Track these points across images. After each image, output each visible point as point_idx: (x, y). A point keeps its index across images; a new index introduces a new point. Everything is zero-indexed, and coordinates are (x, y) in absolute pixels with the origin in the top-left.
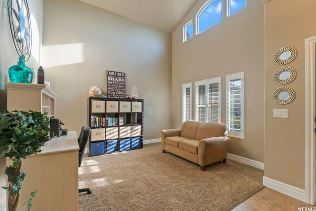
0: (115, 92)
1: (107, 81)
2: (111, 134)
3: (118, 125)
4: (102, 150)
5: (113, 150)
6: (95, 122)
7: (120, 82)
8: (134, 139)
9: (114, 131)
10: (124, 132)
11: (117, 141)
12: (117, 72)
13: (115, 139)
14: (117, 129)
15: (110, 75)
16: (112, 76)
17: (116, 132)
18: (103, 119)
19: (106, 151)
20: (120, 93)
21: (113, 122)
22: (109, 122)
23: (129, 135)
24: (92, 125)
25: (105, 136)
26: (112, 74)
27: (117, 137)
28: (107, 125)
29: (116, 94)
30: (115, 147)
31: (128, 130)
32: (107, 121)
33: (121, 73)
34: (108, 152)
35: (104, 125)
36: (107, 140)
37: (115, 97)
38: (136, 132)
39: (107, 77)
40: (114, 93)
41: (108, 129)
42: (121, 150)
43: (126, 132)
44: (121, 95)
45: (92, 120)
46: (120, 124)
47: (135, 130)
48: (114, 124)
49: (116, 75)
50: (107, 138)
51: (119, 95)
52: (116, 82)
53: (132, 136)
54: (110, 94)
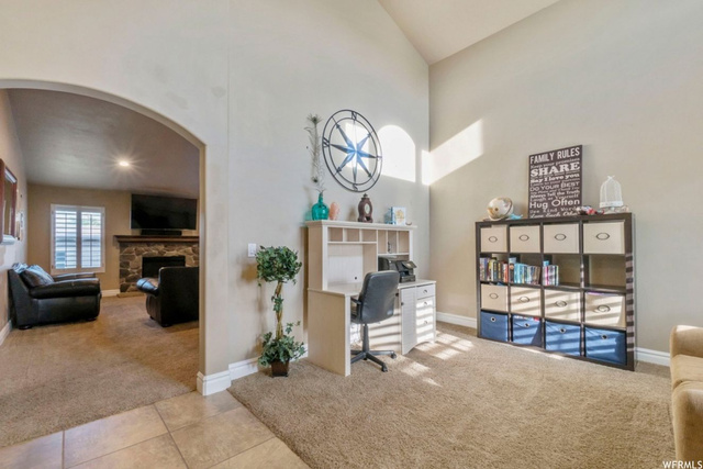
0: (550, 202)
1: (530, 178)
2: (520, 301)
3: (539, 284)
4: (502, 330)
5: (529, 340)
6: (487, 272)
7: (565, 173)
8: (595, 333)
9: (530, 296)
10: (556, 304)
11: (538, 322)
12: (556, 152)
13: (535, 317)
14: (536, 293)
15: (537, 164)
16: (542, 163)
17: (534, 299)
18: (502, 266)
19: (512, 338)
20: (563, 202)
21: (526, 276)
22: (517, 273)
23: (576, 317)
24: (482, 277)
25: (509, 304)
26: (544, 158)
27: (538, 313)
28: (512, 279)
29: (551, 207)
30: (535, 336)
31: (571, 302)
32: (512, 271)
33: (569, 149)
34: (516, 341)
35: (505, 280)
36: (512, 315)
37: (548, 215)
38: (599, 313)
39: (530, 170)
40: (545, 206)
41: (514, 290)
42: (549, 347)
43: (564, 305)
44: (568, 206)
45: (483, 267)
46: (545, 283)
47: (598, 308)
48: (529, 280)
49: (554, 158)
50: (514, 308)
51: (559, 208)
52: (553, 174)
53: (588, 322)
54: (537, 209)
